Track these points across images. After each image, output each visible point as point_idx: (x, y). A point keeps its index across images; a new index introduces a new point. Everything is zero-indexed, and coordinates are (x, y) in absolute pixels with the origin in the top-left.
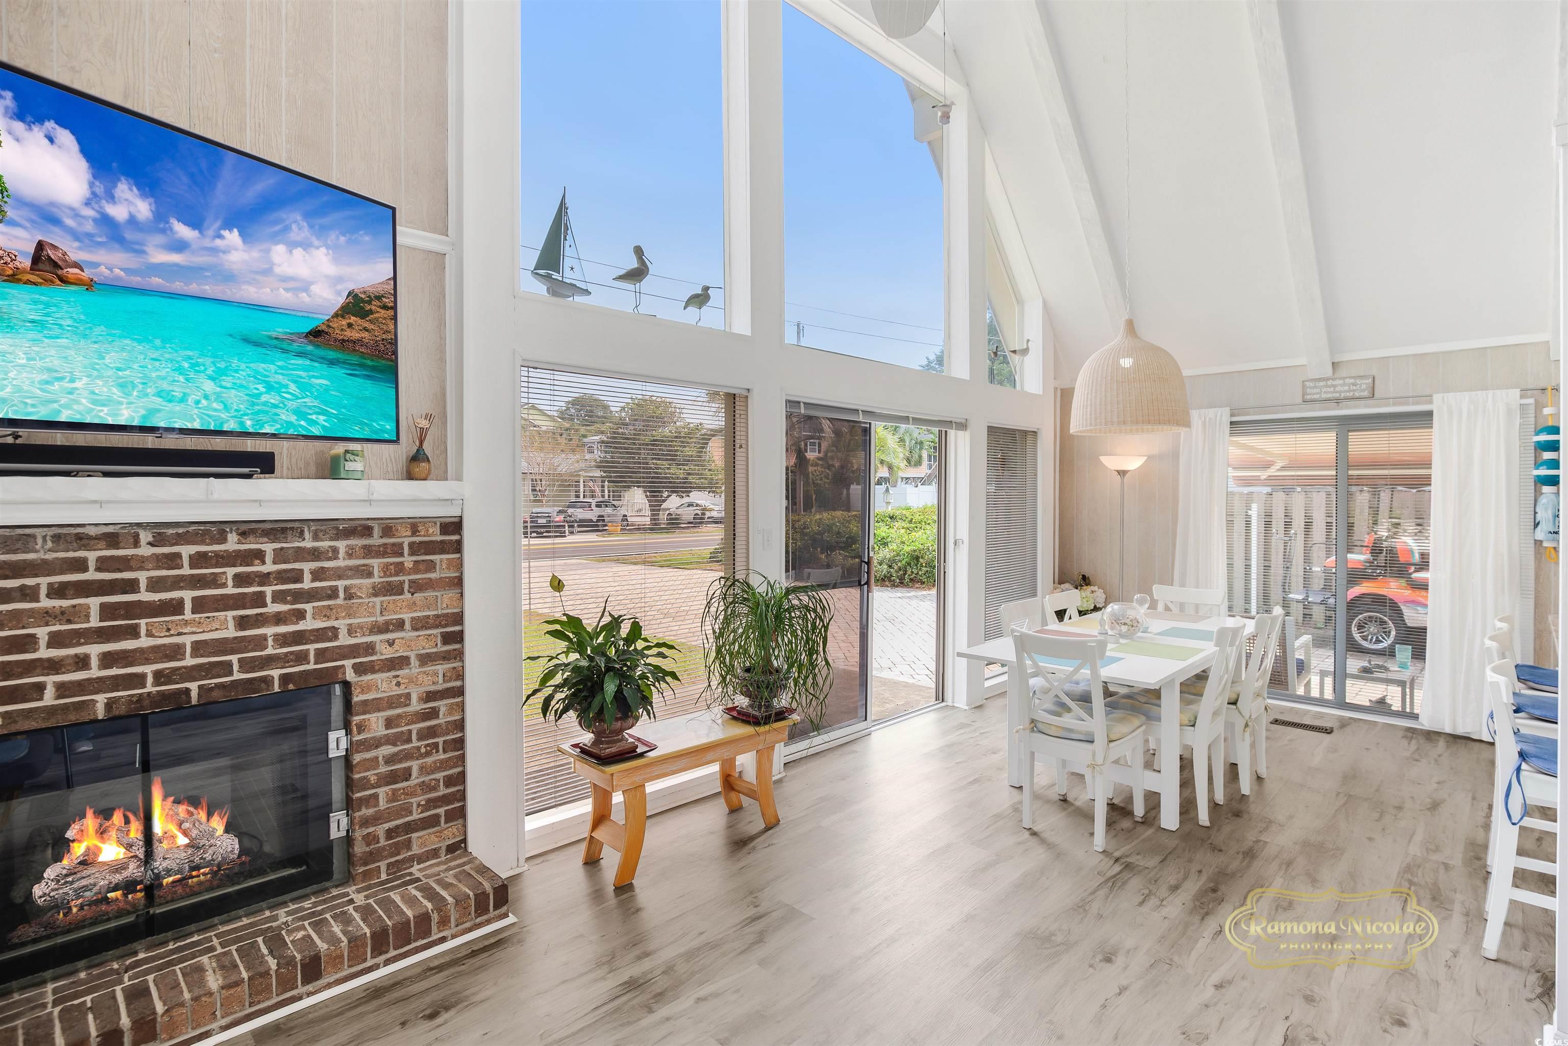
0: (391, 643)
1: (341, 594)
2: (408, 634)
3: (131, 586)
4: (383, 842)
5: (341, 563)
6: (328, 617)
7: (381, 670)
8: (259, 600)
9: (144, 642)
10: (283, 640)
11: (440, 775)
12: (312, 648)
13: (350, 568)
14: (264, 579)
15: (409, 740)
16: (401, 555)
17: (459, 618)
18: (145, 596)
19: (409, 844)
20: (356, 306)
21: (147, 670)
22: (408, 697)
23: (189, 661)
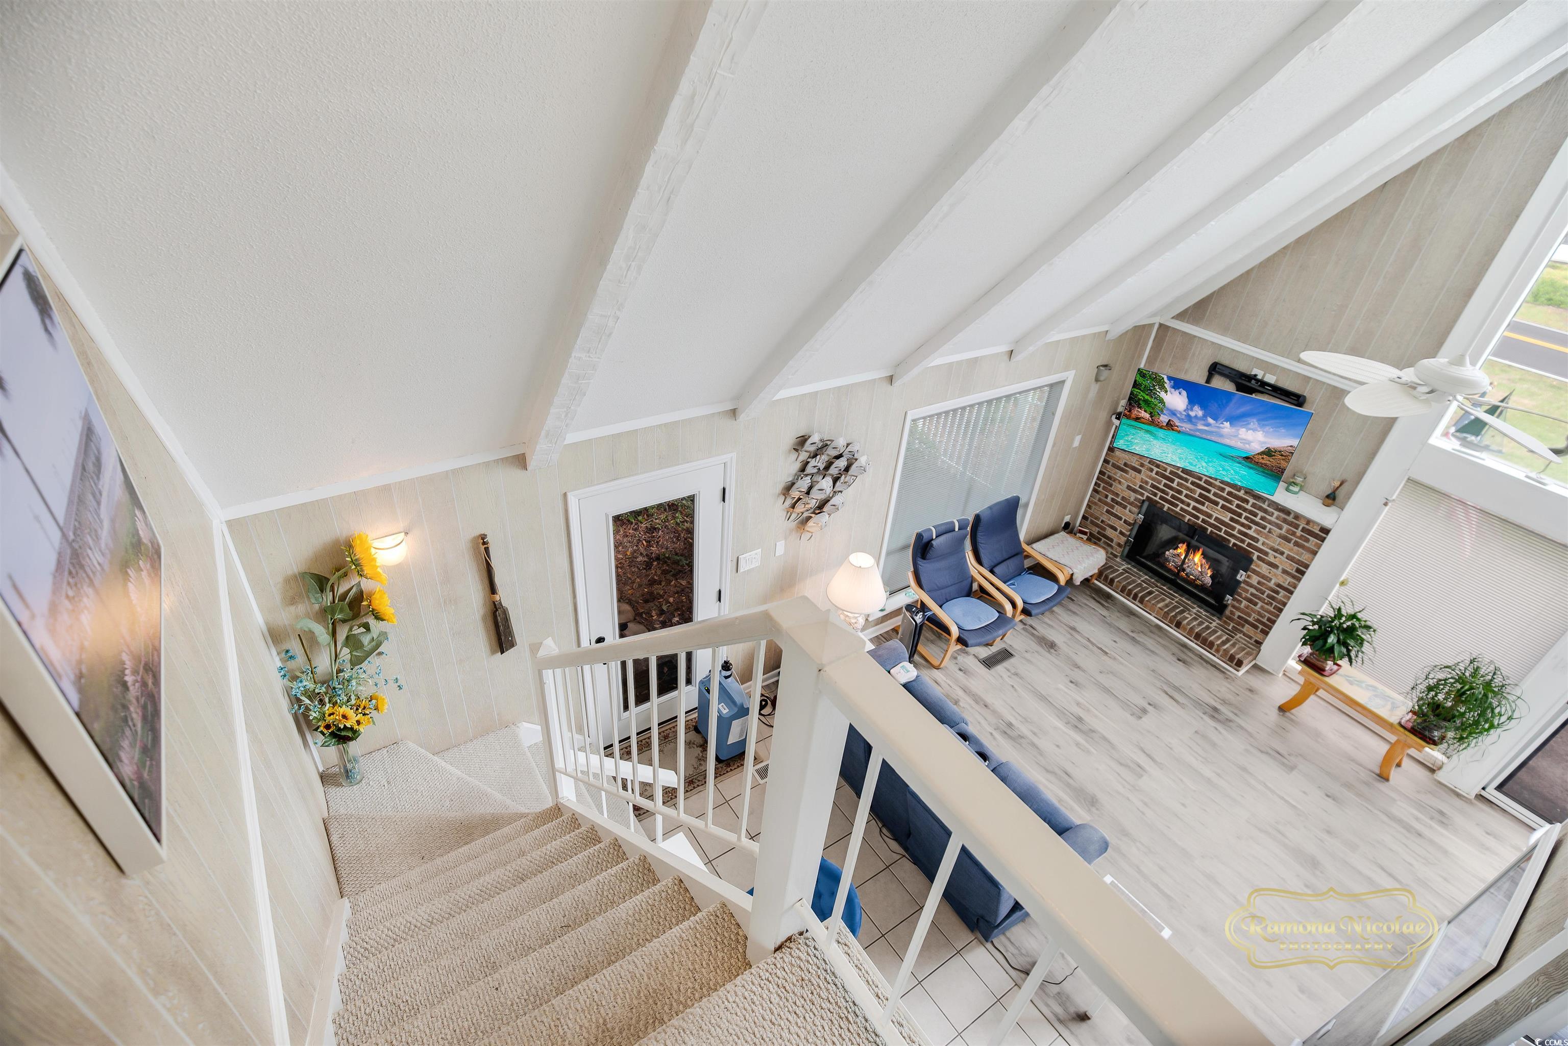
0: (1275, 557)
1: (1267, 530)
2: (1283, 558)
3: (1209, 491)
4: (1236, 617)
5: (1273, 519)
6: (1258, 534)
7: (1266, 564)
8: (1240, 515)
9: (1204, 508)
10: (1240, 532)
11: (1268, 615)
12: (1248, 540)
13: (1275, 523)
14: (1245, 510)
15: (1263, 594)
16: (1297, 529)
17: (1307, 567)
18: (1211, 496)
19: (1243, 626)
20: (1269, 452)
21: (1202, 517)
22: (1271, 579)
23: (1212, 521)
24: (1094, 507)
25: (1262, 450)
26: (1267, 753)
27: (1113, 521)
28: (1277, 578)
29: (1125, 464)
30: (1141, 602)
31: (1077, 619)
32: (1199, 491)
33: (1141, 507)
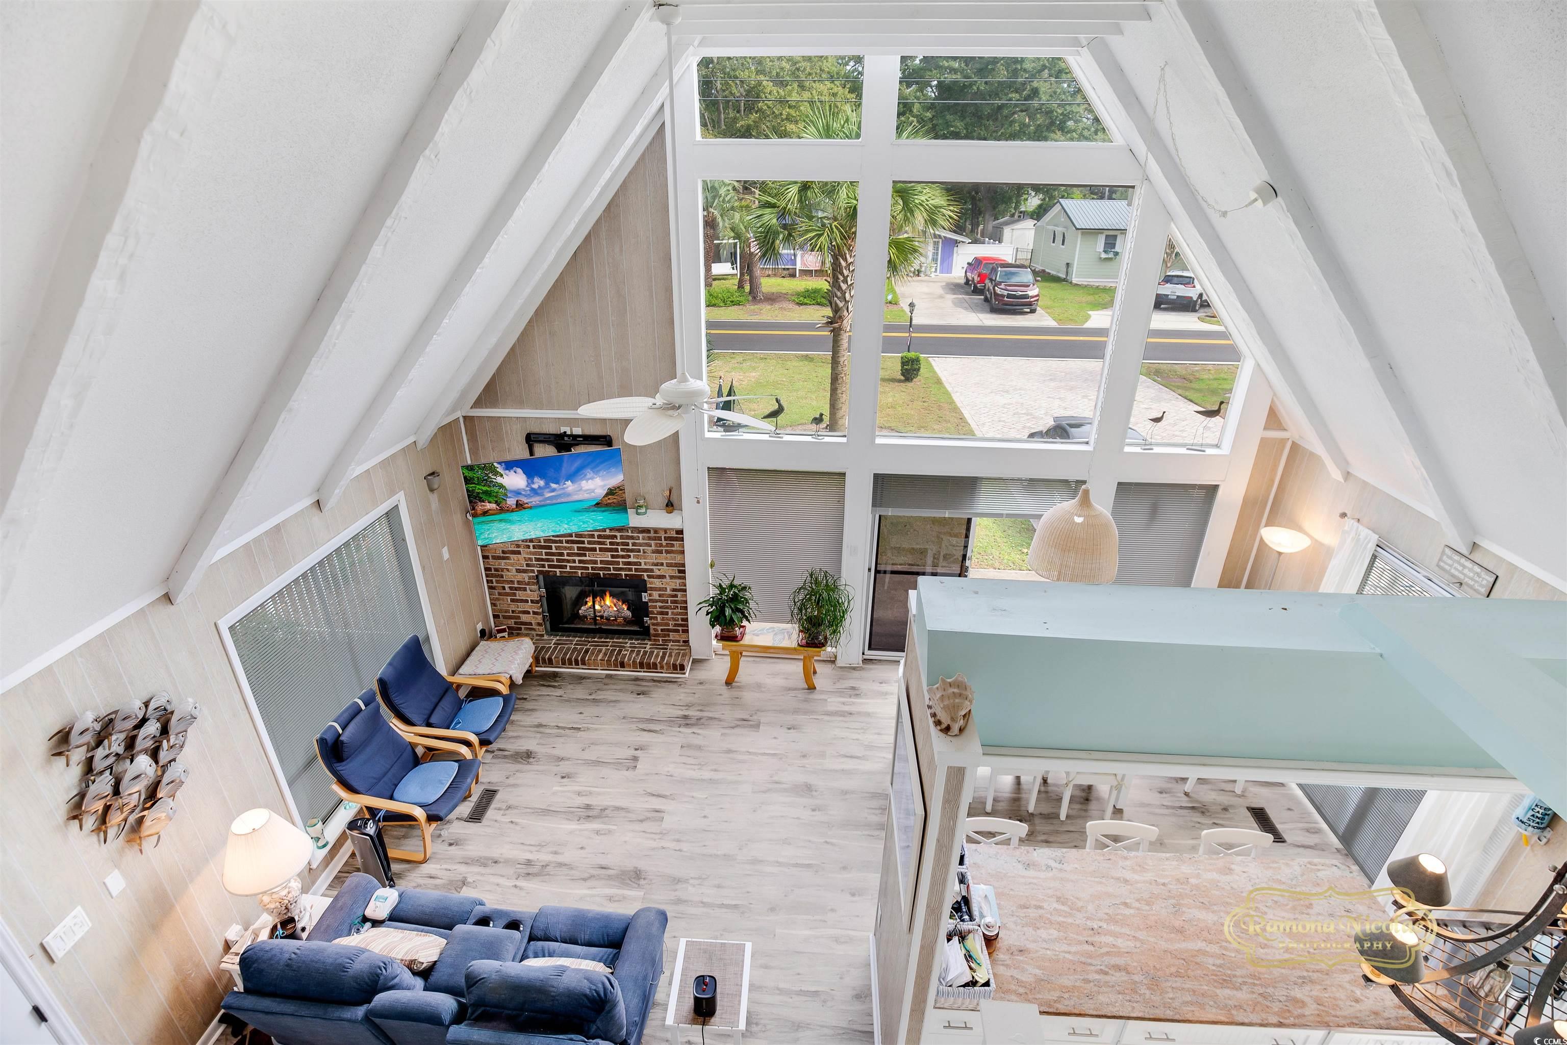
0: (659, 570)
1: (642, 551)
2: (665, 568)
3: (583, 542)
4: (660, 632)
5: (641, 541)
6: (638, 558)
7: (656, 578)
8: (617, 550)
9: (587, 558)
10: (625, 563)
11: (679, 617)
12: (634, 567)
13: (644, 543)
14: (618, 544)
15: (667, 603)
16: (662, 540)
17: (683, 565)
18: (587, 545)
19: (669, 635)
20: (611, 492)
21: (590, 566)
22: (666, 588)
23: (599, 565)
24: (498, 603)
25: (605, 492)
26: (737, 726)
27: (522, 607)
28: (671, 585)
29: (503, 552)
30: (584, 663)
31: (537, 714)
32: (575, 546)
33: (538, 582)
